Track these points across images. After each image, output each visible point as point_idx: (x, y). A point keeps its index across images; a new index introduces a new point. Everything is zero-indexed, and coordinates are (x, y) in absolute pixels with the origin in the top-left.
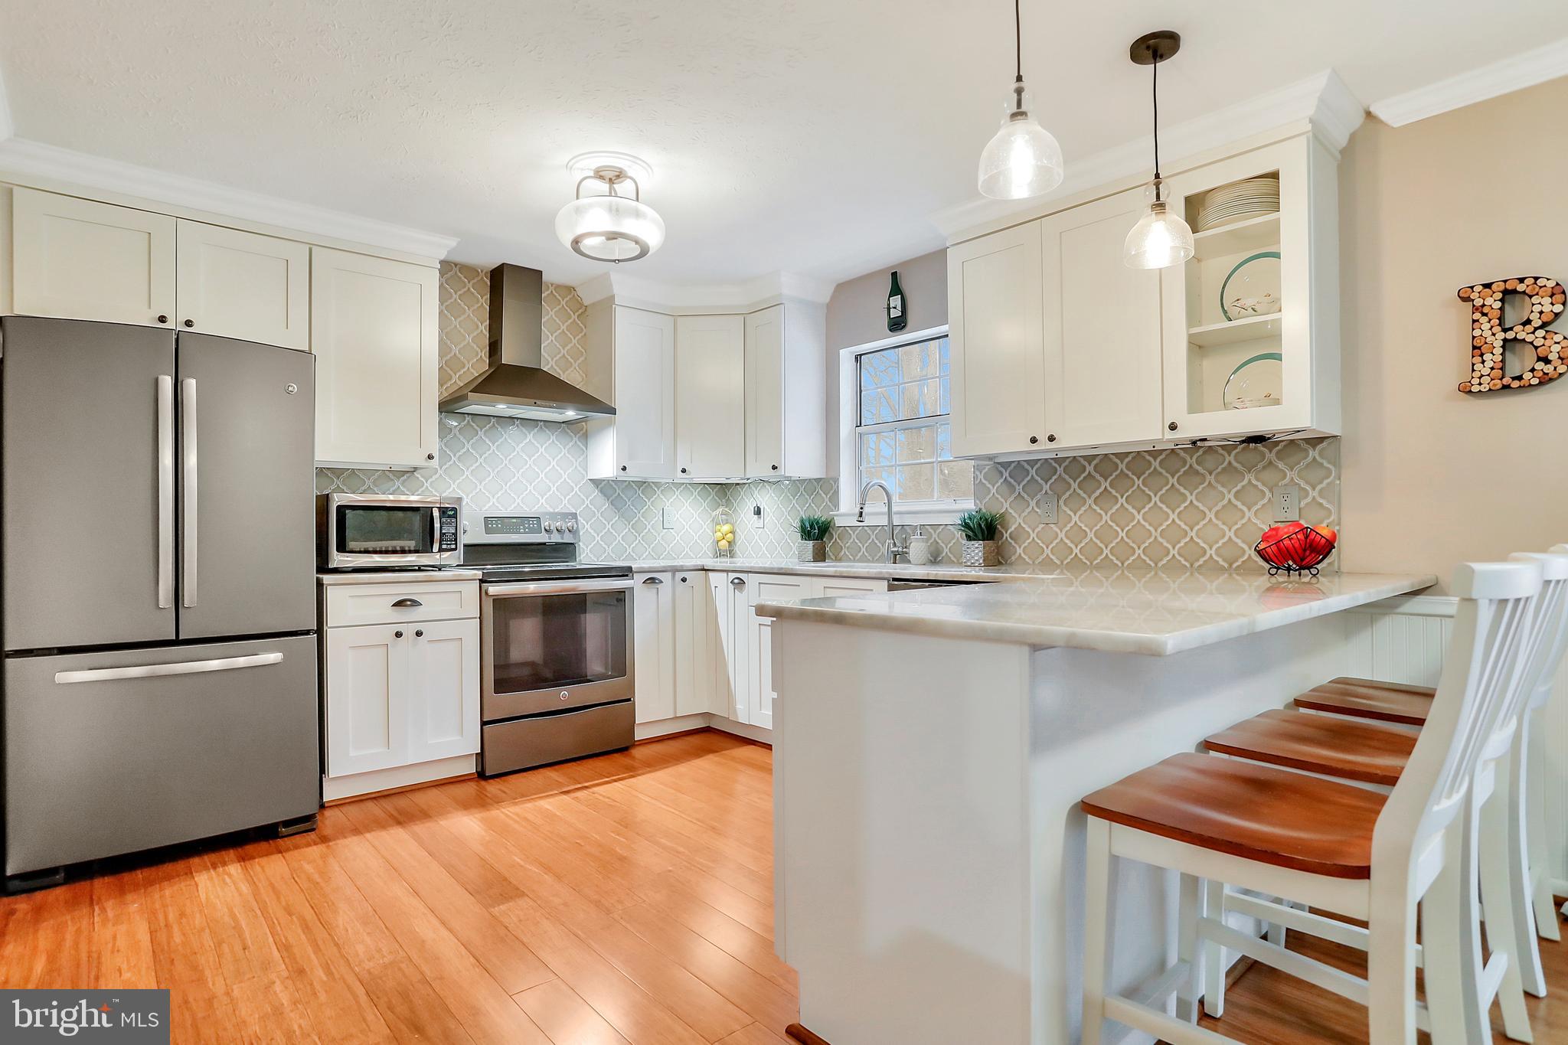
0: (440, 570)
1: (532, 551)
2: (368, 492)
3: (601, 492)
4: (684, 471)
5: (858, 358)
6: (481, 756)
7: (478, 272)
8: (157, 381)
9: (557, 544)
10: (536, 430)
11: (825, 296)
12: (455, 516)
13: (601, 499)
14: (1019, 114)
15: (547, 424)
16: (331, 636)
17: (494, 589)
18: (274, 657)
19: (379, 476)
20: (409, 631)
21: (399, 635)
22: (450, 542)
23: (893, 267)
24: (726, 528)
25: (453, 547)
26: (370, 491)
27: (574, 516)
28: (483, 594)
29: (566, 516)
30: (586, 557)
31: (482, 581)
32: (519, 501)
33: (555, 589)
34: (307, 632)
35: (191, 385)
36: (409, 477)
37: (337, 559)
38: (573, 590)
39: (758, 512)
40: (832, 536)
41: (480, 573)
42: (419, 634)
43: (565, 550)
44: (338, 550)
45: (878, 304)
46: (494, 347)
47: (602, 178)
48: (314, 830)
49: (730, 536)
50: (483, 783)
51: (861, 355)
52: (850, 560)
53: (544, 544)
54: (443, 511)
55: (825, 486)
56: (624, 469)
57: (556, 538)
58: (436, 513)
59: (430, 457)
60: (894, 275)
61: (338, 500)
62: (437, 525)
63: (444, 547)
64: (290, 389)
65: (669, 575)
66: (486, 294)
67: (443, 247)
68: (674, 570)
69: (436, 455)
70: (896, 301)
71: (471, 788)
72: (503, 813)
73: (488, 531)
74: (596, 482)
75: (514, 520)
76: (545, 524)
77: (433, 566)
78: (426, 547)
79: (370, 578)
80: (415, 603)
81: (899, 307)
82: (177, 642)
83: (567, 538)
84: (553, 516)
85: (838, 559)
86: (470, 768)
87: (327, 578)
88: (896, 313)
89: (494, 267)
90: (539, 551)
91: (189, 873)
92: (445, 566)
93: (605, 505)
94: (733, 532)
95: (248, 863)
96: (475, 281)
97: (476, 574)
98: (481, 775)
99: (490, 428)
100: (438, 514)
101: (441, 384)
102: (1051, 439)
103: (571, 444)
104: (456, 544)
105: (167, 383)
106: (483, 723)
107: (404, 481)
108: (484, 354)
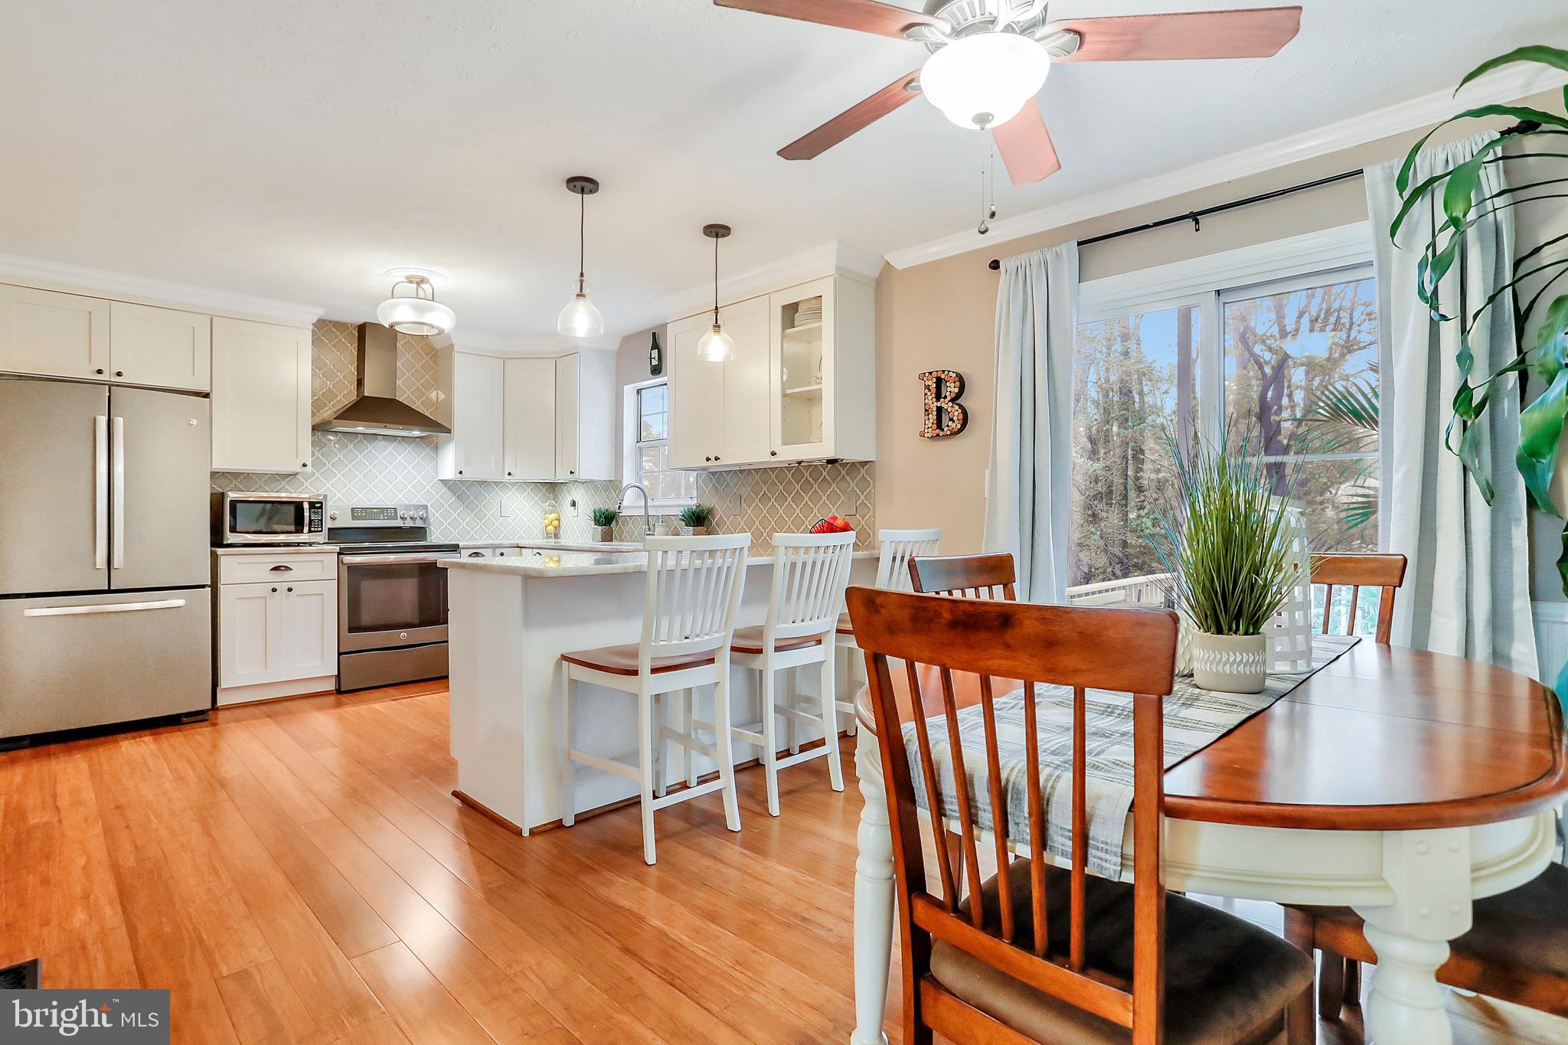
0: (310, 546)
1: (393, 533)
2: (259, 490)
3: (449, 489)
4: (510, 474)
5: (639, 391)
6: (338, 676)
7: (348, 327)
8: (95, 419)
9: (411, 527)
10: (395, 443)
11: (614, 346)
12: (321, 507)
13: (449, 494)
14: (581, 295)
15: (405, 439)
16: (223, 590)
17: (348, 559)
18: (181, 602)
19: (269, 478)
20: (282, 588)
21: (274, 590)
22: (315, 526)
23: (652, 329)
24: (552, 516)
25: (320, 529)
26: (261, 489)
27: (425, 507)
28: (340, 562)
29: (417, 507)
30: (435, 537)
31: (339, 554)
32: (381, 496)
33: (408, 559)
34: (203, 586)
35: (119, 422)
36: (292, 479)
37: (230, 538)
38: (423, 560)
39: (574, 504)
40: (617, 523)
41: (338, 547)
42: (290, 590)
43: (419, 532)
44: (231, 531)
45: (645, 354)
46: (360, 383)
47: (411, 282)
48: (207, 720)
49: (556, 523)
50: (339, 696)
51: (641, 389)
52: (628, 541)
53: (401, 528)
54: (312, 505)
55: (613, 486)
56: (461, 473)
57: (409, 523)
58: (306, 506)
59: (304, 465)
60: (654, 334)
61: (232, 495)
62: (306, 514)
63: (312, 529)
64: (191, 423)
65: (490, 550)
66: (354, 343)
67: (316, 314)
68: (494, 547)
69: (309, 464)
70: (655, 353)
71: (332, 699)
72: (346, 711)
73: (354, 518)
74: (444, 482)
75: (376, 510)
76: (400, 513)
77: (304, 543)
78: (299, 530)
79: (252, 551)
80: (288, 568)
81: (657, 358)
82: (109, 591)
83: (419, 524)
84: (408, 507)
85: (622, 540)
86: (331, 686)
87: (220, 551)
88: (655, 362)
89: (361, 323)
90: (397, 533)
91: (116, 741)
92: (314, 543)
93: (452, 498)
94: (559, 520)
95: (157, 737)
96: (346, 333)
97: (334, 549)
98: (339, 691)
99: (358, 442)
100: (308, 506)
101: (313, 415)
102: (717, 459)
103: (424, 453)
104: (322, 527)
105: (102, 421)
106: (340, 654)
107: (289, 481)
108: (353, 387)
